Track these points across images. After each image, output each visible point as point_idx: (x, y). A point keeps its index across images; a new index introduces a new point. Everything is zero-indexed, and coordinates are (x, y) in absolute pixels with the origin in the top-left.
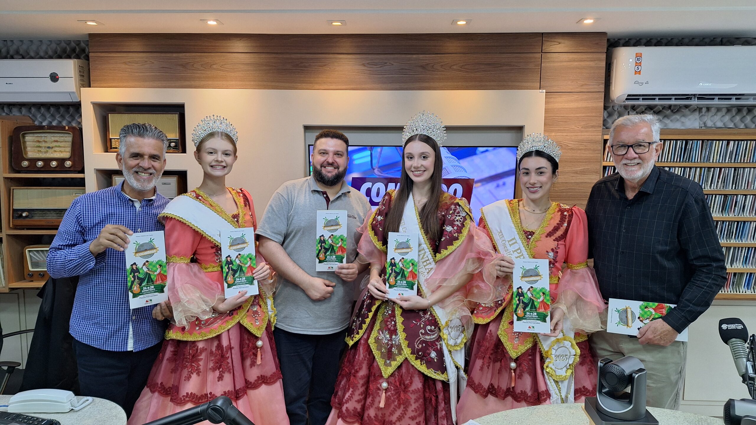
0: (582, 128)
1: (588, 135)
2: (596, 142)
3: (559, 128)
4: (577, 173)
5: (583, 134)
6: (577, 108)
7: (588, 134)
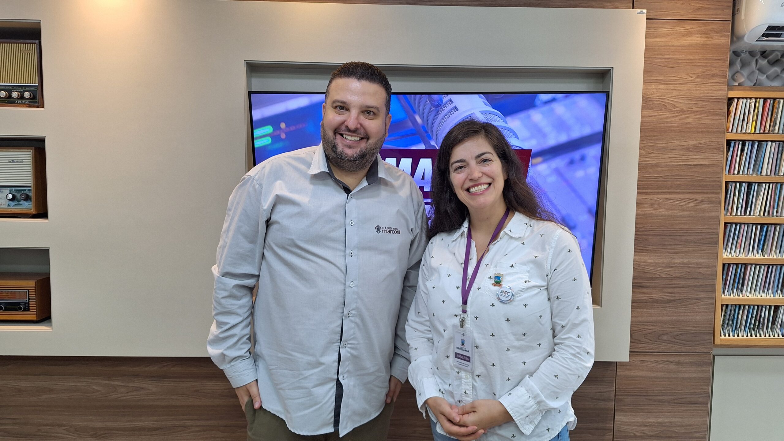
0: (697, 77)
1: (706, 90)
2: (717, 101)
3: (662, 78)
4: (689, 151)
5: (698, 87)
6: (689, 46)
7: (705, 87)
